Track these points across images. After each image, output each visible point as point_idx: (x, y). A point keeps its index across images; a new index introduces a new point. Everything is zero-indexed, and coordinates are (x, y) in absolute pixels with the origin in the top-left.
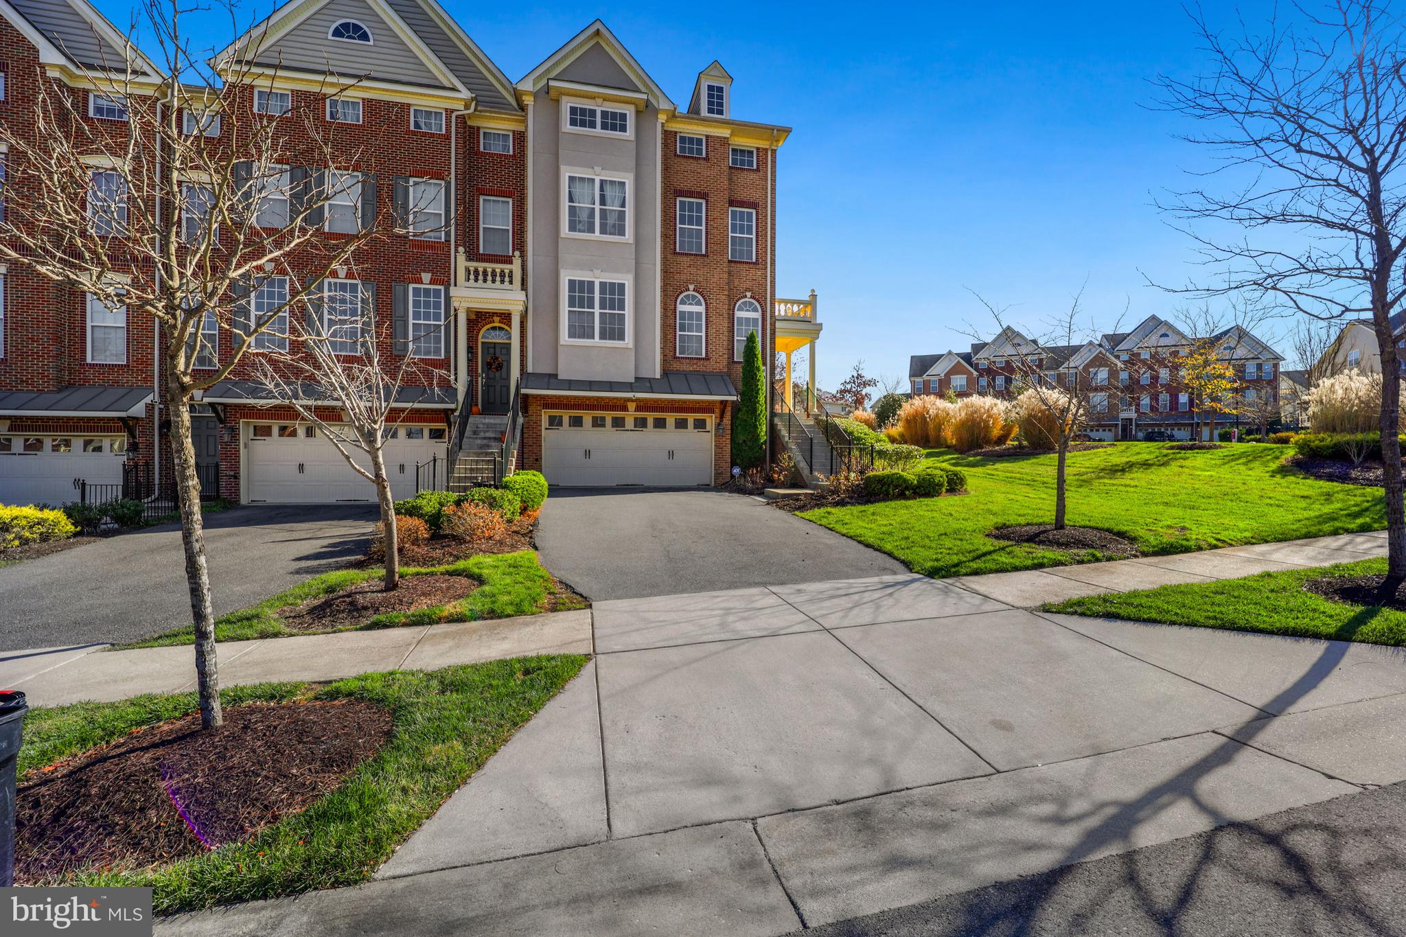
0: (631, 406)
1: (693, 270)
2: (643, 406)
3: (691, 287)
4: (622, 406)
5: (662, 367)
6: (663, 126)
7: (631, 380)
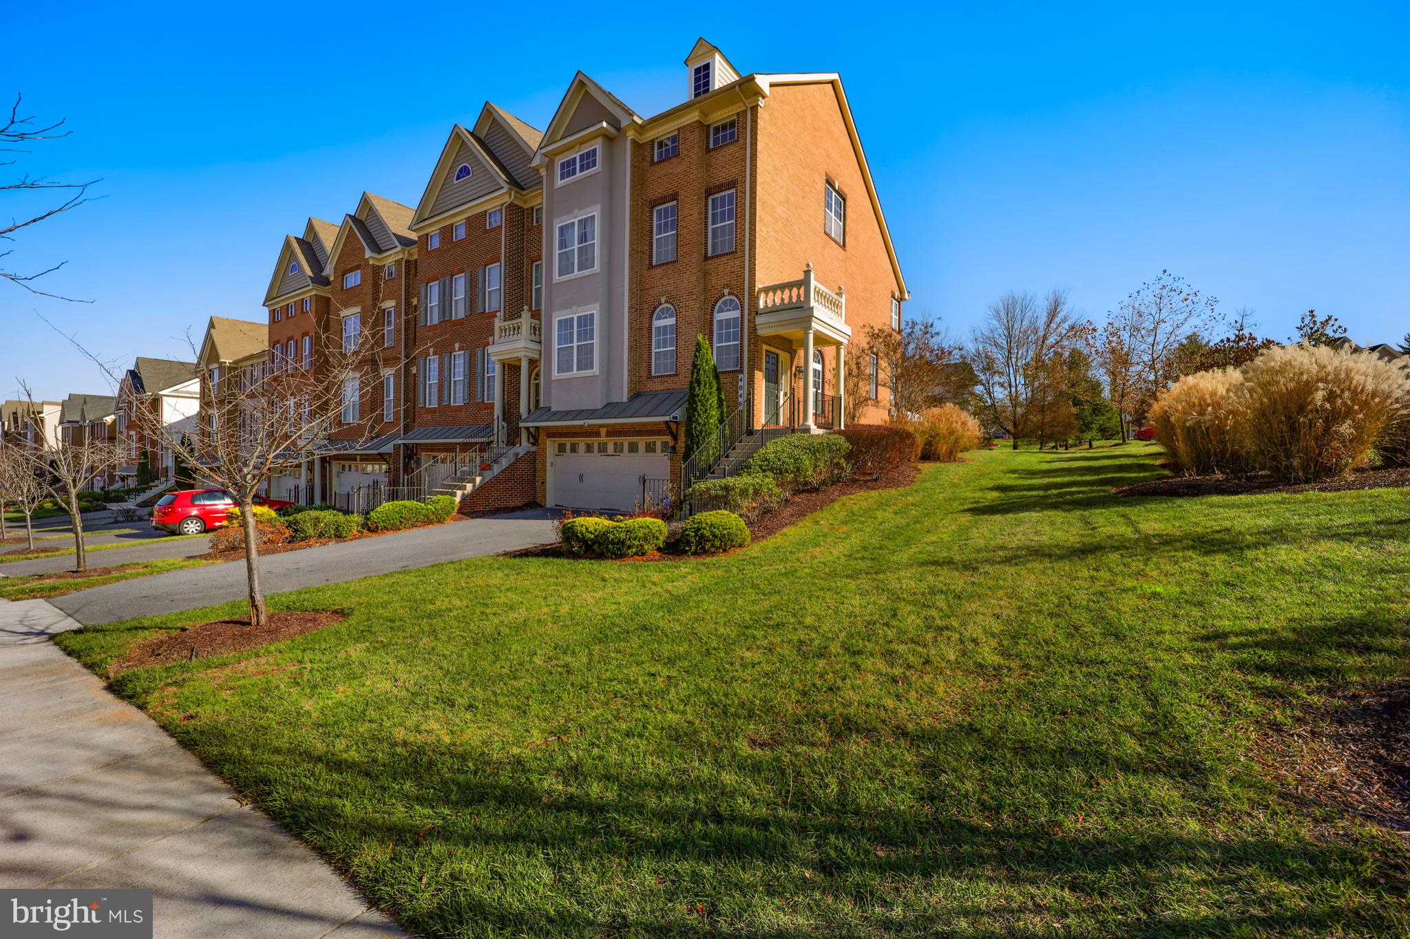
0: (603, 431)
1: (665, 281)
2: (614, 432)
3: (663, 300)
4: (593, 432)
5: (630, 390)
6: (634, 142)
7: (599, 407)
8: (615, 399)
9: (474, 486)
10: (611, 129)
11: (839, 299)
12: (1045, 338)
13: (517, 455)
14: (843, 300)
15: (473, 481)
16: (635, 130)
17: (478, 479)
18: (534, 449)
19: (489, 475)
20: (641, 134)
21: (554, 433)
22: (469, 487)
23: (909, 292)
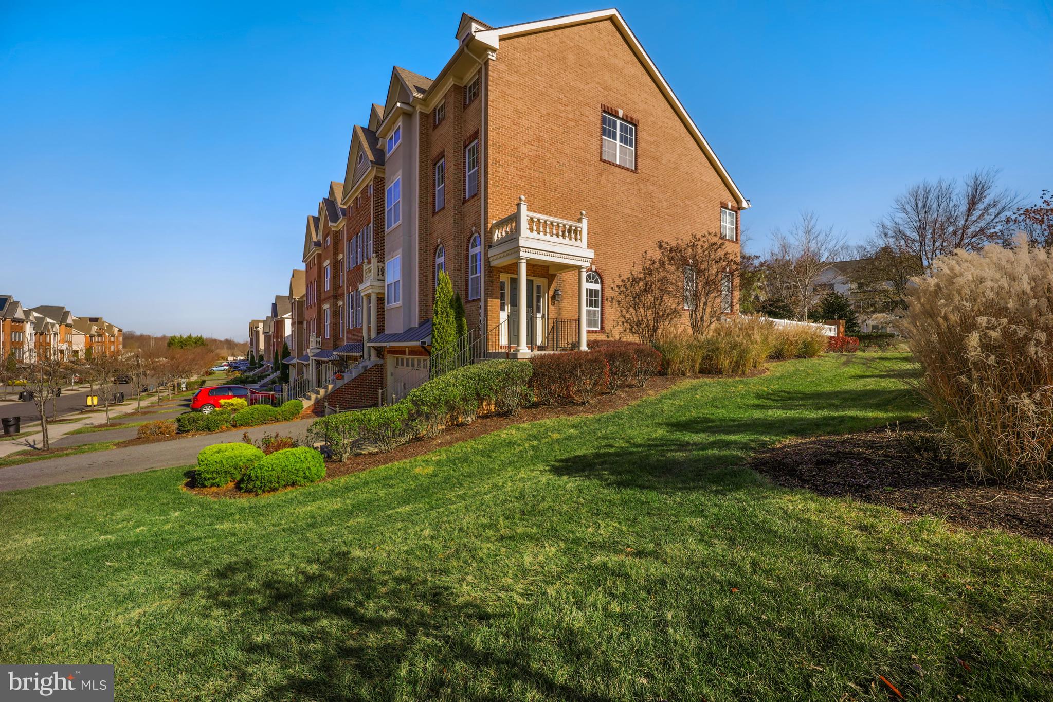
0: (407, 351)
1: (440, 225)
2: (411, 352)
3: (439, 241)
5: (420, 317)
6: (421, 113)
7: (402, 332)
8: (413, 326)
9: (326, 392)
10: (405, 107)
11: (580, 225)
12: (965, 228)
13: (365, 367)
14: (584, 225)
15: (326, 388)
16: (420, 104)
17: (330, 387)
18: (380, 362)
19: (340, 383)
20: (427, 106)
21: (393, 351)
22: (322, 392)
23: (747, 201)
